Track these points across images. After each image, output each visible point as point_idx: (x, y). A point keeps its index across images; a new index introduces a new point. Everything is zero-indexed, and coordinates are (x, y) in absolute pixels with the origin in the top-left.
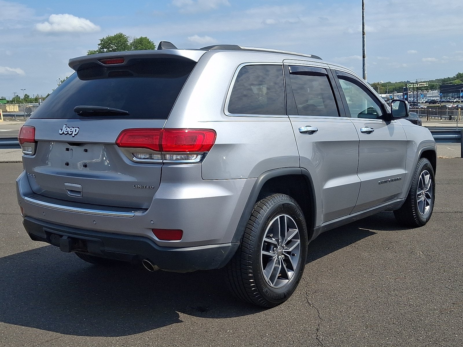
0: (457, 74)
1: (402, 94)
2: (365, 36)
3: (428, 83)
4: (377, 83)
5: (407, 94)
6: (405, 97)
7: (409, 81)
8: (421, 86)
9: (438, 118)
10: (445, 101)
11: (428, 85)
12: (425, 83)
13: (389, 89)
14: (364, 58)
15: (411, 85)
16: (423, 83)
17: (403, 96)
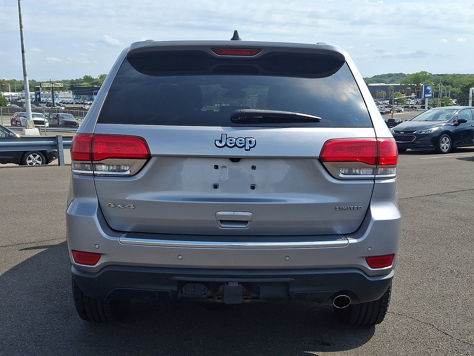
0: (84, 76)
1: (34, 93)
2: (23, 29)
3: (62, 83)
4: (2, 80)
5: (39, 94)
6: (38, 96)
7: (34, 80)
8: (56, 86)
9: (81, 120)
10: (79, 102)
11: (63, 86)
12: (60, 84)
13: (16, 87)
14: (24, 53)
15: (45, 85)
16: (58, 84)
17: (36, 95)
